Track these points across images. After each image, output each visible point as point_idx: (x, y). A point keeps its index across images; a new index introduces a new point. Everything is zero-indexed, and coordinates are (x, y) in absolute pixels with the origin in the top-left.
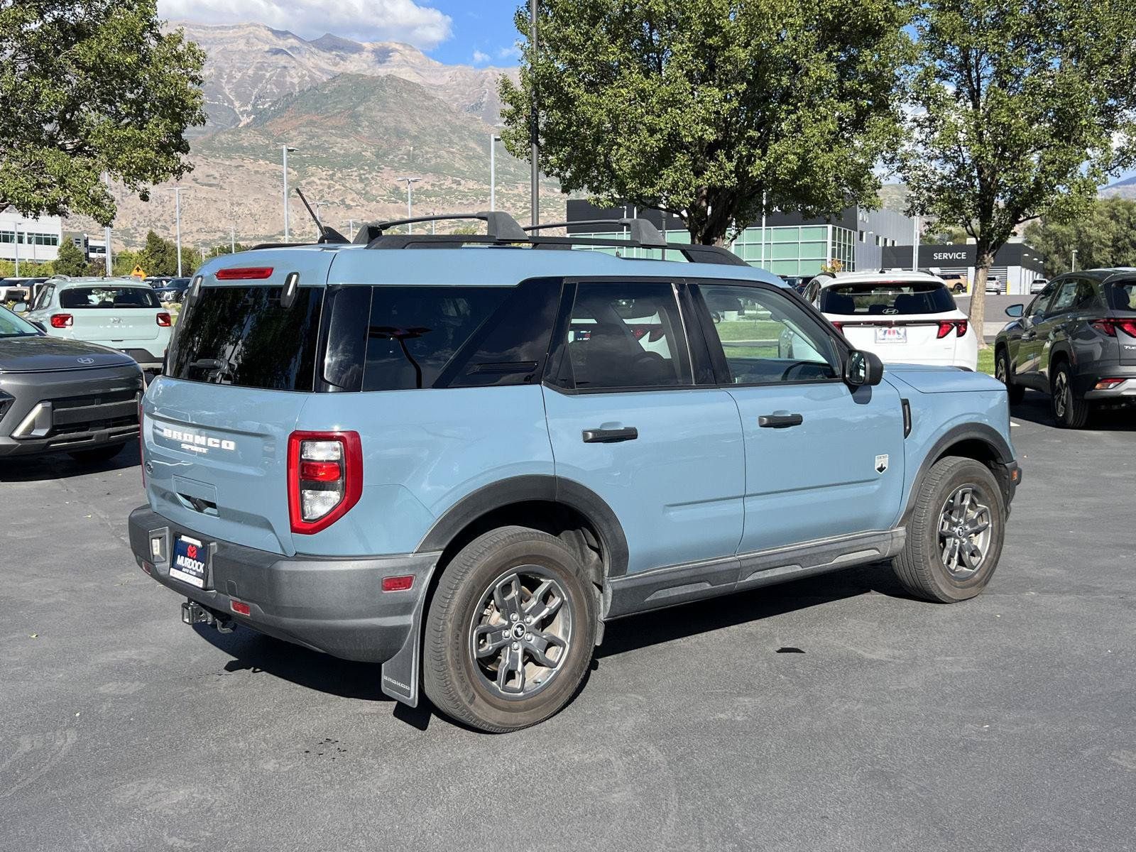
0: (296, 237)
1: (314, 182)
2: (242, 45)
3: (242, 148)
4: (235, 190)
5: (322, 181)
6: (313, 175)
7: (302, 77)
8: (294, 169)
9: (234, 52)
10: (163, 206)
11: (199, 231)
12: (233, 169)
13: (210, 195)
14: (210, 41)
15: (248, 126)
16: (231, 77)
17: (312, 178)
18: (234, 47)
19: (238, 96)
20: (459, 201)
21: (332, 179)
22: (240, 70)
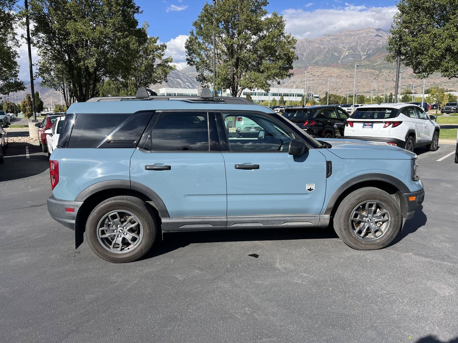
0: (376, 91)
1: (383, 74)
2: (365, 35)
3: (362, 65)
4: (358, 78)
5: (386, 74)
6: (383, 72)
7: (383, 42)
8: (377, 71)
9: (362, 37)
10: (337, 84)
11: (347, 91)
12: (359, 72)
13: (351, 80)
14: (355, 35)
15: (364, 59)
16: (360, 44)
17: (383, 73)
18: (363, 35)
19: (362, 51)
20: (435, 77)
21: (390, 73)
22: (363, 42)
